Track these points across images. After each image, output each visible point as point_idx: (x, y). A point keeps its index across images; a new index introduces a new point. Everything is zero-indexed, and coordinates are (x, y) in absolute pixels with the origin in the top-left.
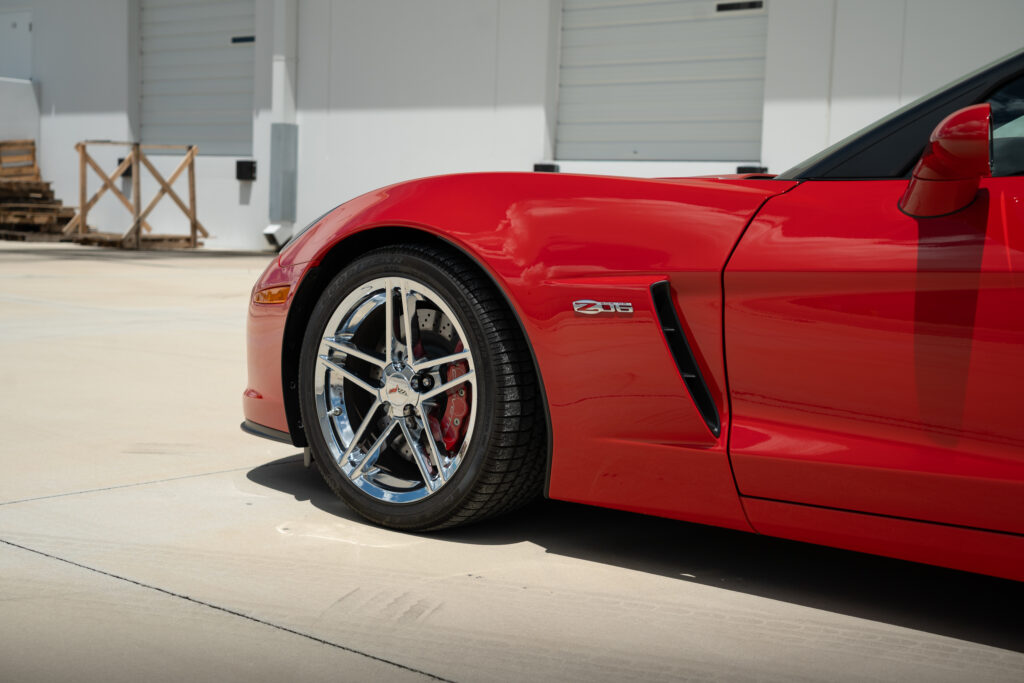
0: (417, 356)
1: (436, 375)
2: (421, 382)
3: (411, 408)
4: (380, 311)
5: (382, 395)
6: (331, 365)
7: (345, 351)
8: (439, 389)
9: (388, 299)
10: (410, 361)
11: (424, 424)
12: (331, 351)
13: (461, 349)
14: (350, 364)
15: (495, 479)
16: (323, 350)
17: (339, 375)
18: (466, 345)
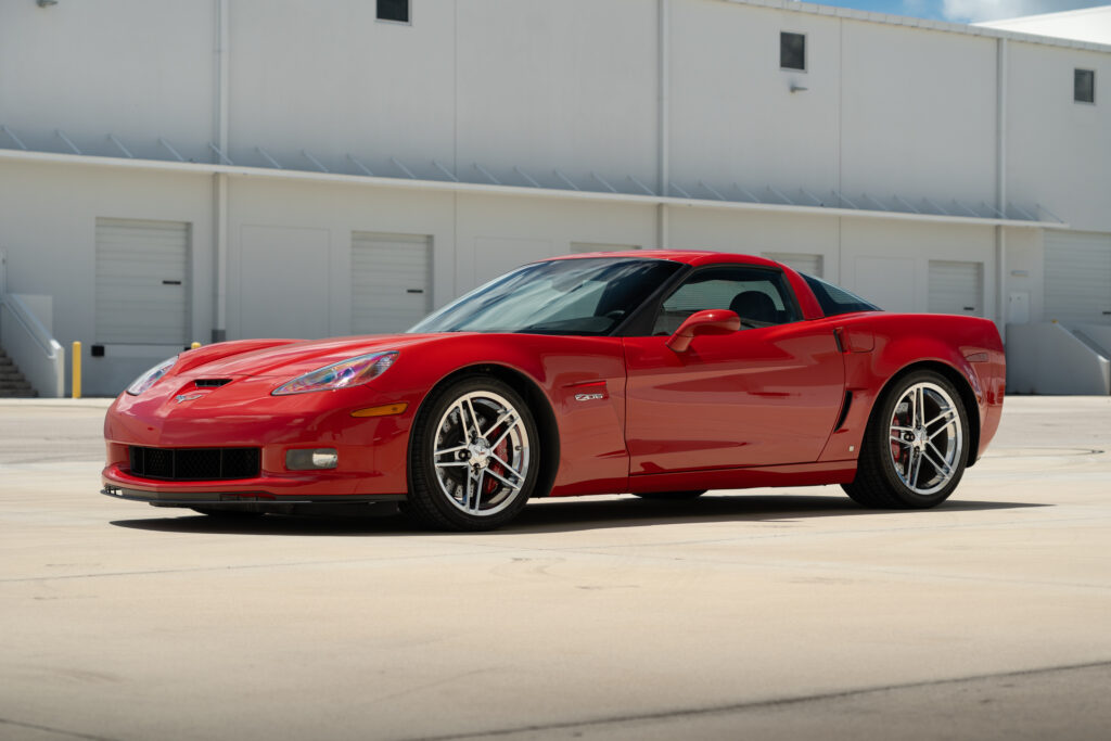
1: (457, 457)
2: (466, 455)
3: (474, 442)
5: (489, 452)
6: (517, 475)
7: (508, 482)
8: (456, 450)
12: (516, 482)
14: (507, 474)
16: (520, 486)
17: (513, 470)
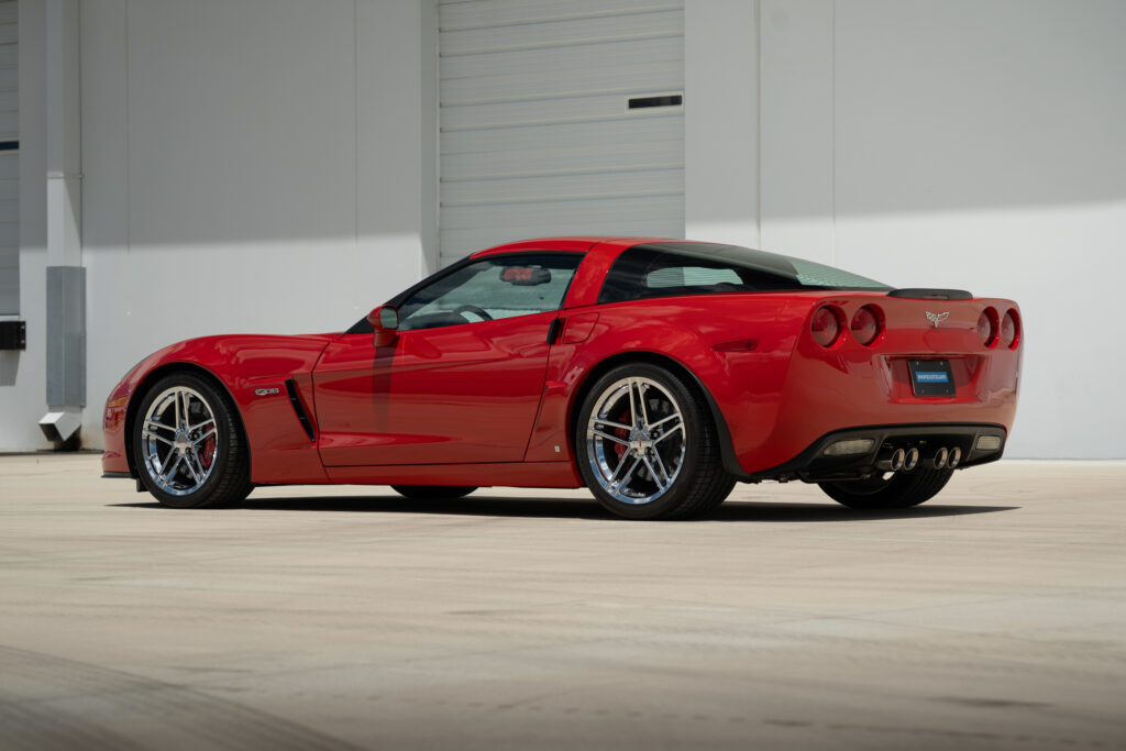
0: (191, 424)
1: (200, 432)
2: (194, 436)
4: (173, 404)
6: (150, 433)
8: (202, 437)
9: (176, 398)
10: (187, 426)
11: (196, 457)
12: (149, 426)
13: (210, 417)
14: (160, 432)
15: (228, 477)
16: (146, 425)
17: (154, 437)
18: (212, 415)
